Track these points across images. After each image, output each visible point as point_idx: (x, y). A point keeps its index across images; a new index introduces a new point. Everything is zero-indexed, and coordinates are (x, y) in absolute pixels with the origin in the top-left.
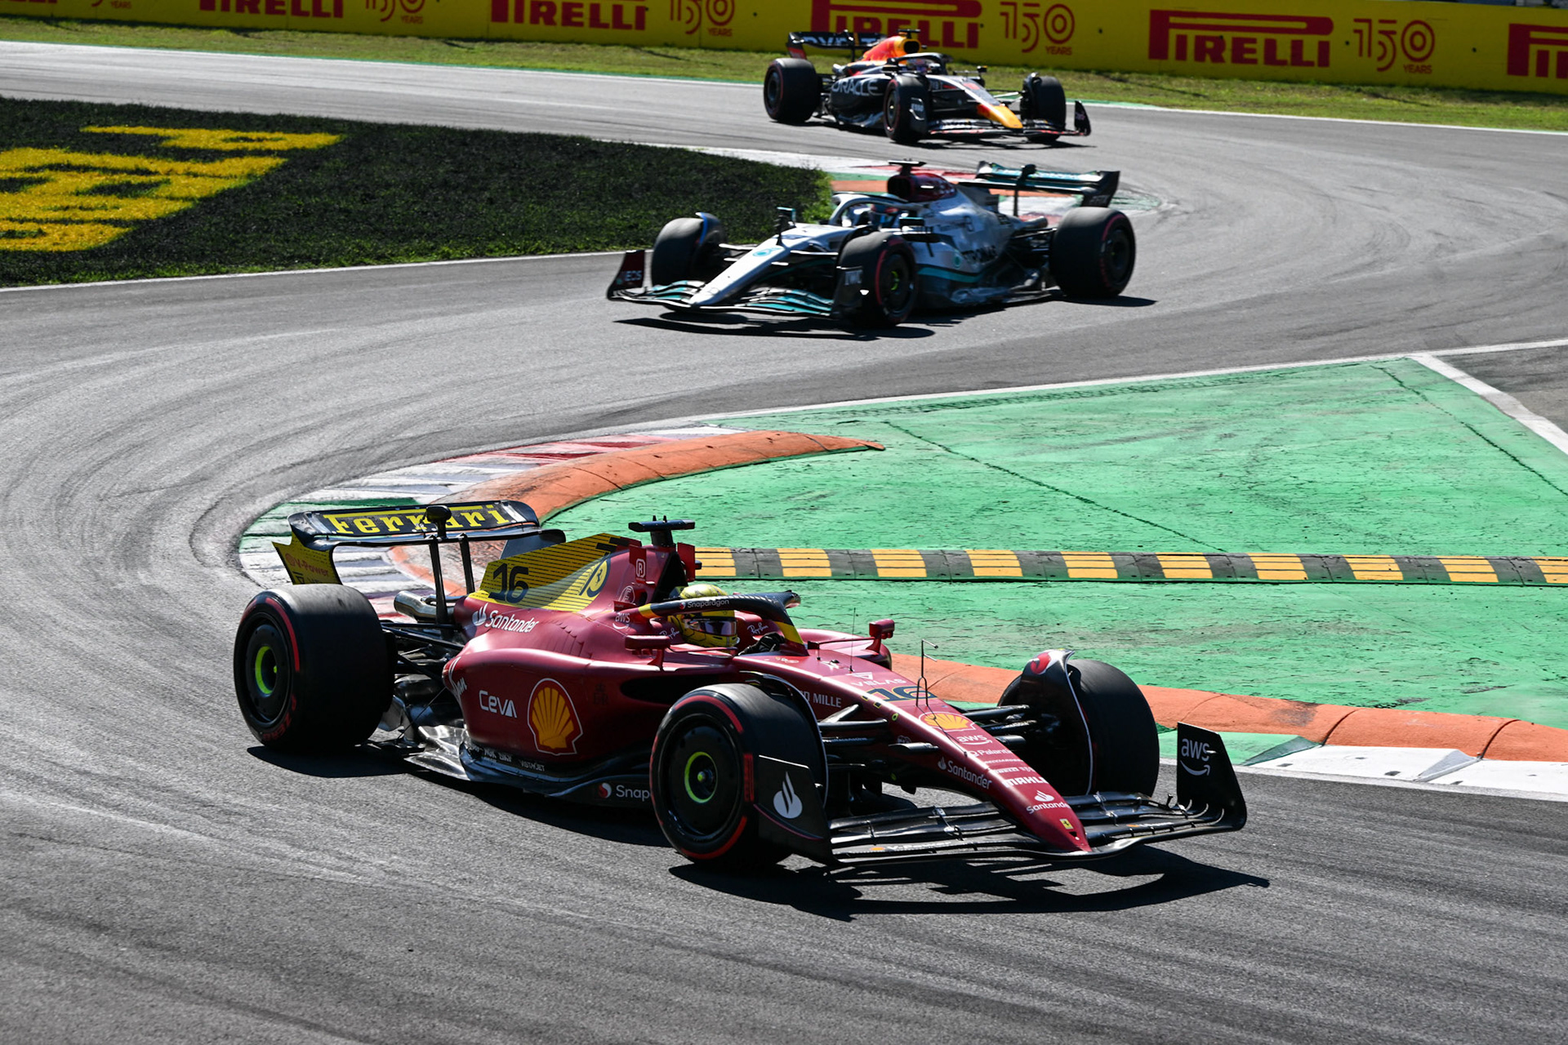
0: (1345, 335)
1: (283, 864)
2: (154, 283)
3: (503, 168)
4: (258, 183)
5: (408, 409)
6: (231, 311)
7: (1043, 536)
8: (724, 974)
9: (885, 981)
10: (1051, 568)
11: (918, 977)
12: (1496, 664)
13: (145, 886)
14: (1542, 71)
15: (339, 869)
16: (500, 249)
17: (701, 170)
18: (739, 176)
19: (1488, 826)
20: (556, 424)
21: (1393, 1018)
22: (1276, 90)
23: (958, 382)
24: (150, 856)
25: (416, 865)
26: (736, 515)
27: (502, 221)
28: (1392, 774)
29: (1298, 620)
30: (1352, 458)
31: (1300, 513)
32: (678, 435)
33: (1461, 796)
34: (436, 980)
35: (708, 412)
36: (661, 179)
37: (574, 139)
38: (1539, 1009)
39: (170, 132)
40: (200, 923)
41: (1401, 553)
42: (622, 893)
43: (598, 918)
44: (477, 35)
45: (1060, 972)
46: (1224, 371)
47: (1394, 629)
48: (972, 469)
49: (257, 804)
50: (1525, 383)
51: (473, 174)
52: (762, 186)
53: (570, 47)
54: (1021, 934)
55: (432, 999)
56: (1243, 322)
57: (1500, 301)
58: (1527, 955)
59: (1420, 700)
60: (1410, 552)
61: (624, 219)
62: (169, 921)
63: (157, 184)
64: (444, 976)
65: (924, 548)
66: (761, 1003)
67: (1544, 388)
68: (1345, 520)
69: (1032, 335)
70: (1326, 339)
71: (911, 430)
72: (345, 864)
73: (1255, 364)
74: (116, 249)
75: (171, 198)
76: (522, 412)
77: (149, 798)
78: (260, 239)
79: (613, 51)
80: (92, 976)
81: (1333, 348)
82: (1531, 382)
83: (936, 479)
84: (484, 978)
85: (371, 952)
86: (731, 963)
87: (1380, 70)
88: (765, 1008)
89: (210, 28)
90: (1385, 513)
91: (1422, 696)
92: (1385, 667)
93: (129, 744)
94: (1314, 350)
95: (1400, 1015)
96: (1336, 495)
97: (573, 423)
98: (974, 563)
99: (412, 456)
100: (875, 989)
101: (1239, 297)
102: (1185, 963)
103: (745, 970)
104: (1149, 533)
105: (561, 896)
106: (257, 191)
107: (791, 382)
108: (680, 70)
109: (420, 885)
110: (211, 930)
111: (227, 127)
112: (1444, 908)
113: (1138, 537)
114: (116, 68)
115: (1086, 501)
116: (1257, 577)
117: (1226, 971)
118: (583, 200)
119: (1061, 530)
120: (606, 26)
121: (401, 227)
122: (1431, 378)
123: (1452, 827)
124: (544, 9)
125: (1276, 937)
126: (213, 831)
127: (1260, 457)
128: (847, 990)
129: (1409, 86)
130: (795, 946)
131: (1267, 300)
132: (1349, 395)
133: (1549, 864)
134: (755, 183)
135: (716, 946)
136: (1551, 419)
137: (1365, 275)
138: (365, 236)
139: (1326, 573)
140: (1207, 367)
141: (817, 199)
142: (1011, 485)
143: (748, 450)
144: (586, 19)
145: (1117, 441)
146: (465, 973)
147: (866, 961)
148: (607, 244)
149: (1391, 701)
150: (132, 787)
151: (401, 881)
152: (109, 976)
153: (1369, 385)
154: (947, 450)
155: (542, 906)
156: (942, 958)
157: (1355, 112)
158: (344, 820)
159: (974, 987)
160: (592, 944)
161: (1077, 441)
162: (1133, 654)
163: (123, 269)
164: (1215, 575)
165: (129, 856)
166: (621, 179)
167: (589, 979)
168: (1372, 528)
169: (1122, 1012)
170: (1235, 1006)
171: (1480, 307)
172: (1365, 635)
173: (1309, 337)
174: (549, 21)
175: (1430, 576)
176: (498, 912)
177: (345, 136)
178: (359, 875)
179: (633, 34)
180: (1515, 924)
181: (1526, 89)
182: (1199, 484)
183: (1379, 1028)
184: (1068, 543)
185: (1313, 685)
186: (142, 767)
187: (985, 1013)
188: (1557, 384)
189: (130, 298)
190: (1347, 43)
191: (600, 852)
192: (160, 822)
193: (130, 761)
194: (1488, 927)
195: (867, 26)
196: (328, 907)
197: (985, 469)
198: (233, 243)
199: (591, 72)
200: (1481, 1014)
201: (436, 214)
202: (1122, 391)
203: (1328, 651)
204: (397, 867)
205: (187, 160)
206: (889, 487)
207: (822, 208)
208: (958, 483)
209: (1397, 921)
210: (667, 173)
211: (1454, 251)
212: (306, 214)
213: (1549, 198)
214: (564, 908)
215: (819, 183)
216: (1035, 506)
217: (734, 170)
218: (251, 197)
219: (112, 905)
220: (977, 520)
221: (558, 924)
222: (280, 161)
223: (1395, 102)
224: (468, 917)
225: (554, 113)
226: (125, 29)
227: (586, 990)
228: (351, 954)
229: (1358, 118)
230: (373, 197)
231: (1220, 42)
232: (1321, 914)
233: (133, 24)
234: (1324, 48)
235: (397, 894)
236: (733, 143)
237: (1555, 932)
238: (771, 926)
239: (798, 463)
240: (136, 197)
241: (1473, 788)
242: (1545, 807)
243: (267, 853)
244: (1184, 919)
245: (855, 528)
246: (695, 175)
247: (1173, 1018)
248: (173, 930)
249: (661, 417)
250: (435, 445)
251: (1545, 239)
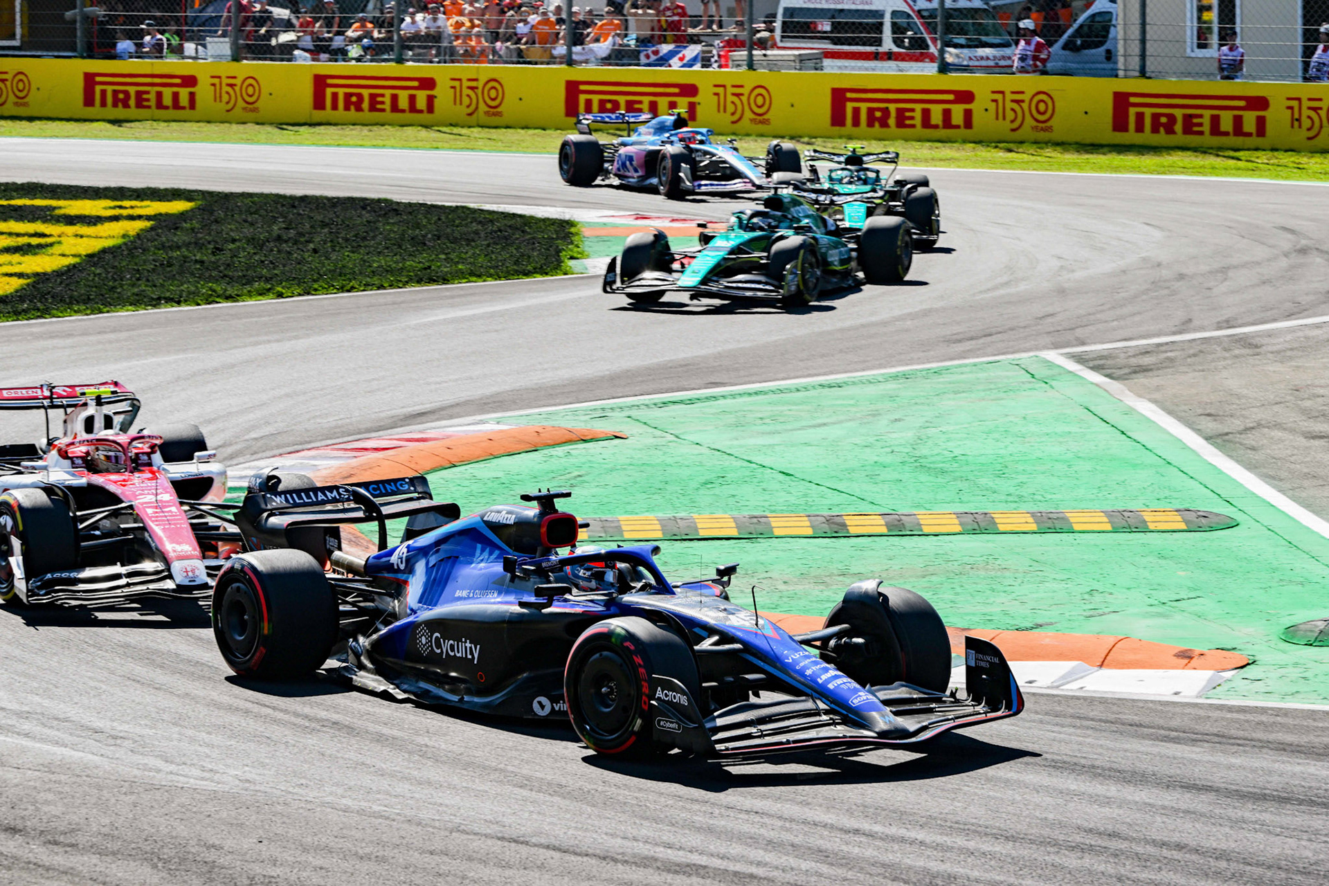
0: (989, 339)
1: (159, 776)
2: (51, 322)
3: (324, 225)
4: (132, 242)
5: (251, 416)
6: (110, 342)
7: (753, 502)
8: (508, 853)
9: (634, 856)
10: (760, 528)
11: (661, 852)
12: (1111, 594)
13: (50, 797)
14: (1140, 128)
15: (203, 779)
16: (324, 288)
17: (480, 222)
18: (510, 226)
19: (1106, 722)
20: (369, 425)
21: (1034, 874)
22: (931, 148)
23: (685, 383)
24: (53, 773)
25: (264, 775)
26: (512, 492)
27: (324, 266)
28: (1030, 682)
29: (956, 563)
30: (996, 435)
31: (955, 480)
32: (465, 431)
33: (1085, 699)
34: (281, 864)
35: (488, 412)
36: (449, 230)
37: (379, 201)
38: (1149, 864)
39: (61, 203)
40: (94, 825)
41: (1035, 509)
42: (426, 791)
43: (408, 812)
44: (303, 121)
45: (771, 845)
46: (893, 370)
47: (1031, 569)
48: (696, 452)
49: (138, 730)
50: (1130, 373)
51: (301, 230)
52: (530, 234)
53: (375, 128)
54: (741, 816)
55: (278, 880)
56: (907, 330)
57: (1109, 309)
58: (1139, 822)
59: (1051, 624)
60: (1043, 508)
61: (420, 262)
62: (70, 824)
63: (51, 245)
64: (286, 860)
65: (660, 515)
66: (537, 876)
67: (1145, 377)
68: (991, 484)
69: (742, 345)
70: (973, 342)
71: (648, 422)
72: (207, 775)
73: (918, 364)
74: (20, 296)
75: (63, 255)
76: (342, 416)
77: (52, 727)
78: (133, 285)
79: (409, 131)
80: (9, 869)
81: (979, 349)
82: (1135, 372)
83: (669, 460)
84: (319, 862)
85: (229, 844)
86: (513, 845)
87: (1013, 130)
88: (540, 879)
89: (92, 121)
90: (1022, 478)
91: (1053, 621)
92: (1024, 599)
93: (36, 685)
94: (964, 351)
95: (1040, 872)
96: (983, 464)
97: (382, 424)
98: (699, 526)
99: (256, 453)
100: (626, 862)
101: (905, 311)
102: (871, 835)
103: (524, 850)
104: (837, 498)
105: (378, 796)
106: (131, 247)
107: (553, 387)
108: (462, 144)
109: (268, 790)
110: (103, 830)
111: (106, 197)
112: (1073, 787)
113: (828, 502)
114: (18, 154)
115: (787, 474)
116: (921, 530)
117: (903, 840)
118: (387, 248)
119: (767, 497)
120: (403, 111)
121: (245, 273)
122: (1056, 371)
123: (1078, 723)
124: (354, 99)
125: (941, 813)
126: (103, 752)
127: (923, 437)
128: (604, 863)
129: (1036, 142)
130: (563, 830)
131: (926, 313)
132: (992, 386)
133: (1155, 750)
134: (523, 232)
135: (501, 832)
136: (1150, 400)
137: (1002, 292)
138: (216, 281)
139: (976, 526)
140: (881, 366)
141: (572, 243)
142: (727, 463)
143: (521, 441)
144: (387, 106)
145: (810, 427)
146: (304, 859)
147: (619, 841)
148: (407, 282)
149: (1029, 625)
150: (39, 719)
151: (252, 788)
152: (23, 868)
153: (1008, 377)
154: (677, 437)
155: (363, 804)
156: (679, 836)
157: (993, 163)
158: (206, 740)
159: (705, 858)
160: (403, 833)
161: (779, 427)
162: (826, 593)
163: (25, 311)
164: (889, 530)
165: (37, 773)
166: (417, 232)
167: (401, 860)
168: (1012, 490)
169: (821, 875)
170: (910, 868)
171: (1094, 314)
172: (1007, 574)
173: (960, 341)
174: (359, 108)
175: (1058, 526)
176: (329, 810)
177: (199, 203)
178: (218, 783)
179: (425, 117)
180: (1130, 798)
181: (1127, 143)
182: (876, 459)
183: (1023, 882)
184: (773, 508)
185: (967, 614)
186: (46, 703)
187: (714, 879)
188: (1155, 373)
189: (32, 334)
190: (986, 110)
191: (409, 761)
192: (62, 746)
193: (37, 699)
194: (1107, 801)
195: (609, 106)
196: (195, 809)
197: (707, 451)
198: (113, 289)
199: (393, 147)
200: (1103, 869)
201: (272, 262)
202: (814, 387)
203: (979, 587)
204: (248, 776)
205: (75, 224)
206: (632, 467)
207: (576, 249)
208: (686, 463)
209: (1037, 799)
210: (453, 225)
211: (1073, 271)
212: (170, 265)
213: (1147, 227)
214: (380, 805)
215: (573, 230)
216: (746, 479)
217: (506, 222)
218: (125, 253)
219: (25, 813)
220: (701, 492)
221: (375, 817)
222: (148, 224)
223: (1025, 155)
224: (305, 814)
225: (364, 181)
226: (25, 123)
227: (399, 869)
228: (213, 846)
229: (996, 168)
230: (222, 250)
231: (886, 112)
232: (976, 794)
233: (31, 119)
234: (968, 114)
235: (249, 798)
236: (505, 200)
237: (1160, 803)
238: (544, 814)
239: (560, 451)
240: (36, 254)
241: (1094, 692)
242: (1151, 705)
243: (146, 768)
244: (869, 801)
245: (606, 500)
246: (475, 226)
247: (862, 879)
248: (73, 831)
249: (451, 417)
250: (274, 443)
251: (1144, 259)
